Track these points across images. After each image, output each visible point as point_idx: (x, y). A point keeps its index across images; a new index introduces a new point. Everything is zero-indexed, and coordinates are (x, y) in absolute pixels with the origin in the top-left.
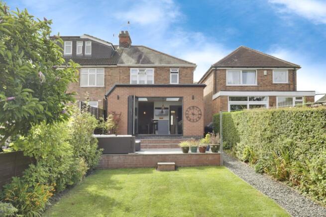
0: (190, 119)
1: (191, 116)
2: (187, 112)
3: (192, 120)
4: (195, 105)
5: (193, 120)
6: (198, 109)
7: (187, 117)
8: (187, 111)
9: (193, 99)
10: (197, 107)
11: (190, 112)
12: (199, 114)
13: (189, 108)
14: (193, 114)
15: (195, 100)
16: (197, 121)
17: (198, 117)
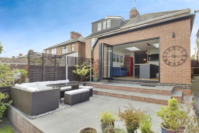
0: (170, 63)
1: (171, 59)
2: (165, 55)
3: (172, 64)
4: (177, 44)
5: (174, 64)
6: (180, 49)
7: (165, 61)
8: (165, 53)
9: (174, 37)
10: (180, 47)
11: (170, 54)
12: (183, 56)
13: (169, 49)
14: (174, 56)
15: (177, 38)
16: (180, 64)
17: (182, 60)
